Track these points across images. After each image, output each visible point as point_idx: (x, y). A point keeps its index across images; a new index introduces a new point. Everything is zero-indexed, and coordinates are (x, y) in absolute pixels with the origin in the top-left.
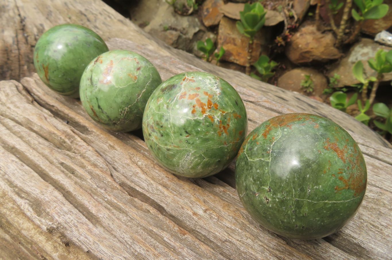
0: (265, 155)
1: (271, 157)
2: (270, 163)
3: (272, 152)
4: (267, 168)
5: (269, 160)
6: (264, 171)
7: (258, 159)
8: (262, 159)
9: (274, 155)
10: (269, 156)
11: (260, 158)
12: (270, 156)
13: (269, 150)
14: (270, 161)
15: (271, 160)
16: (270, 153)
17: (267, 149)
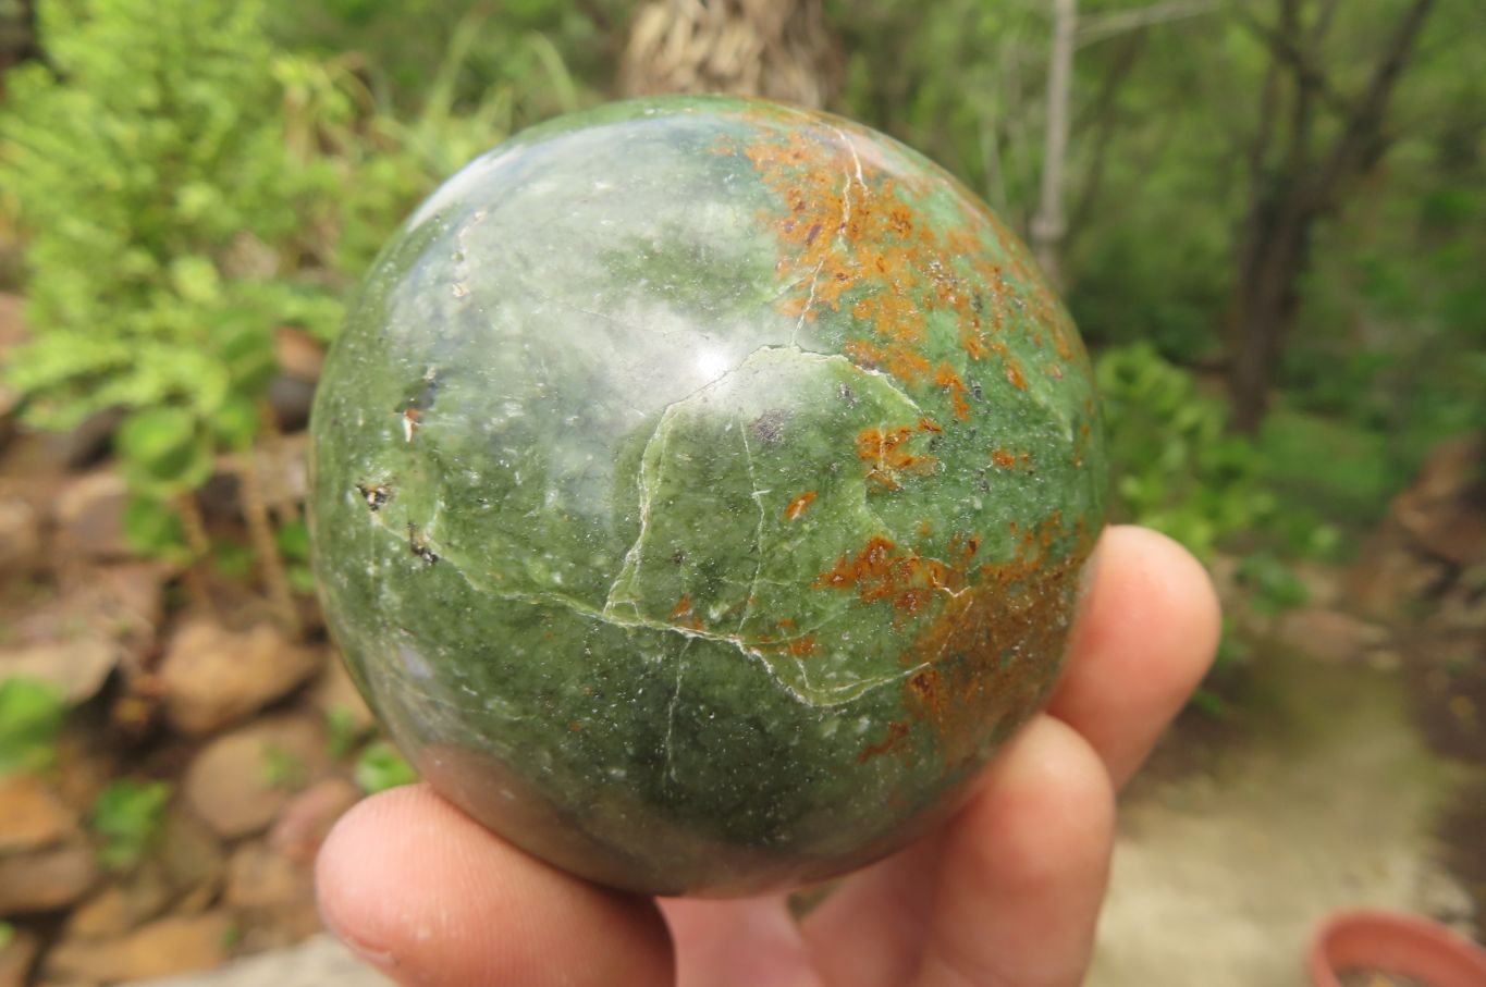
0: (665, 582)
1: (640, 632)
2: (595, 614)
3: (681, 638)
4: (558, 579)
5: (619, 608)
6: (541, 550)
7: (645, 507)
8: (635, 552)
9: (652, 649)
10: (653, 611)
11: (654, 528)
12: (645, 622)
13: (699, 619)
14: (608, 616)
15: (612, 627)
16: (678, 621)
17: (713, 598)
